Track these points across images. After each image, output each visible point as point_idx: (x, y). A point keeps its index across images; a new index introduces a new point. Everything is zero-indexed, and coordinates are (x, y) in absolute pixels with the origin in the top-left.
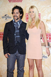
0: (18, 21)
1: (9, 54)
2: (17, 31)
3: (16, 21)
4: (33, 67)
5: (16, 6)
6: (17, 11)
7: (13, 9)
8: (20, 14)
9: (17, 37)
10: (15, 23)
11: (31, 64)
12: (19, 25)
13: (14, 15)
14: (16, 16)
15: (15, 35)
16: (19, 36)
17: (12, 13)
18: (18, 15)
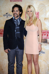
0: (18, 19)
1: (9, 49)
2: (17, 28)
3: (16, 19)
4: (31, 62)
5: (16, 5)
6: (16, 9)
7: (13, 8)
8: (20, 12)
9: (17, 33)
10: (15, 20)
11: (29, 59)
12: (19, 22)
13: (14, 13)
14: (16, 14)
15: (15, 31)
16: (19, 33)
17: (12, 11)
18: (18, 13)
